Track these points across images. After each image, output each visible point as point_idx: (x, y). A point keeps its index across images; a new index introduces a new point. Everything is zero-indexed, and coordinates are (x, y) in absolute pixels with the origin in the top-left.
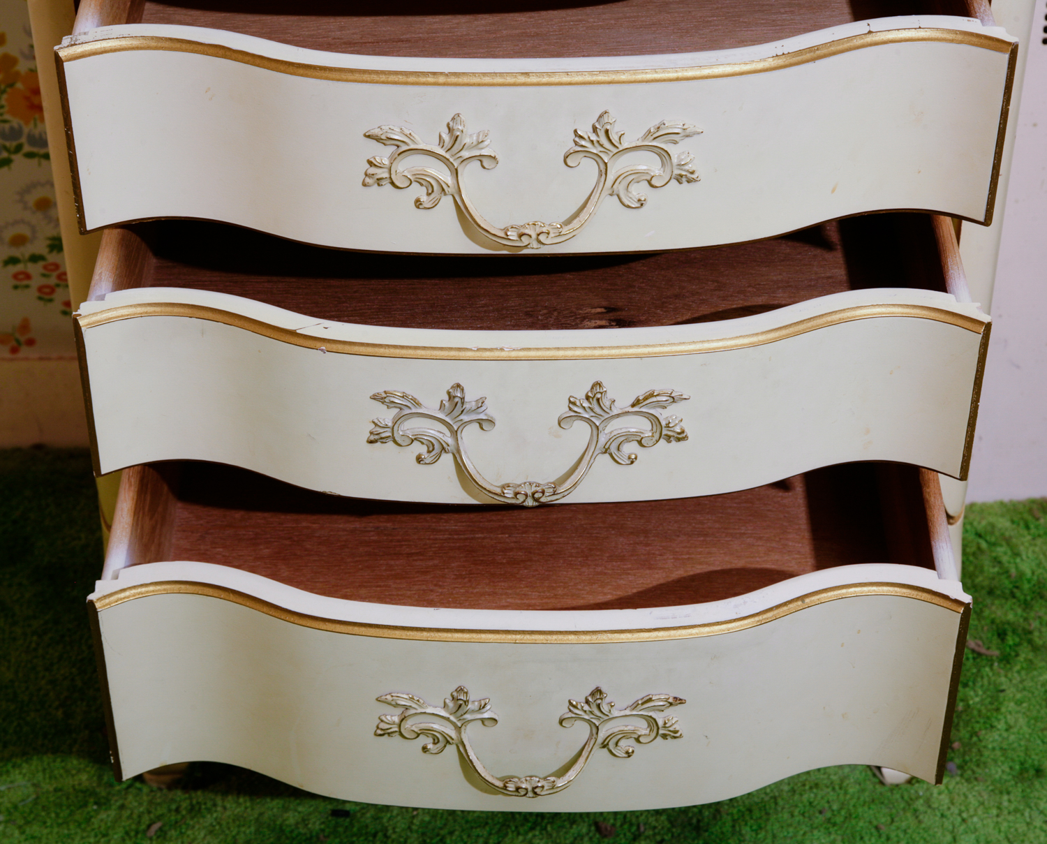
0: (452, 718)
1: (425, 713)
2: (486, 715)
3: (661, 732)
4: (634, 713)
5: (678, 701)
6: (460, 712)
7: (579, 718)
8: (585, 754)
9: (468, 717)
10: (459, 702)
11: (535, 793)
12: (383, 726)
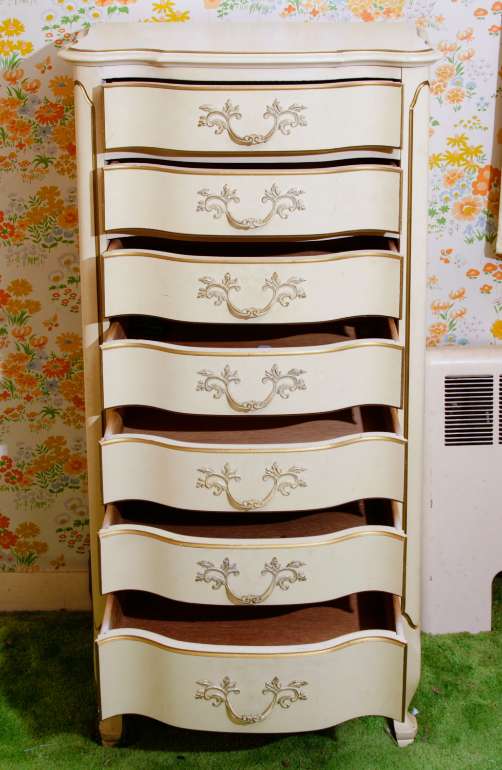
0: (224, 690)
1: (213, 688)
2: (236, 689)
3: (300, 696)
4: (289, 688)
5: (304, 684)
6: (226, 687)
7: (269, 690)
8: (272, 706)
9: (229, 689)
10: (226, 683)
11: (253, 721)
12: (199, 694)
